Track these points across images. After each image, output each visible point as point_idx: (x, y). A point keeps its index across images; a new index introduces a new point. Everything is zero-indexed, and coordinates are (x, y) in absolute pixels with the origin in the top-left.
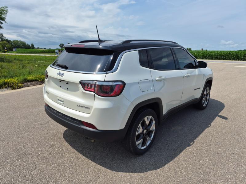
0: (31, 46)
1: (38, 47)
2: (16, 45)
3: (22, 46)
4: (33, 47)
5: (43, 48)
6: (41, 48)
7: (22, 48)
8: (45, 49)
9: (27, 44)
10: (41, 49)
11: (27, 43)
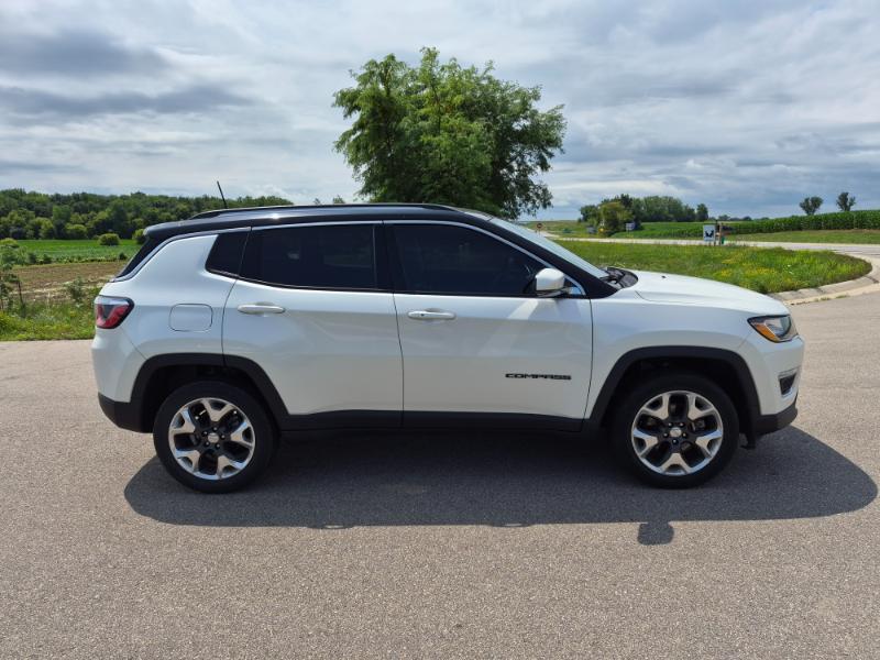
0: (696, 211)
1: (722, 214)
2: (649, 210)
3: (670, 213)
4: (703, 214)
5: (741, 217)
6: (732, 217)
7: (668, 219)
8: (747, 219)
9: (686, 207)
10: (732, 220)
11: (684, 204)
